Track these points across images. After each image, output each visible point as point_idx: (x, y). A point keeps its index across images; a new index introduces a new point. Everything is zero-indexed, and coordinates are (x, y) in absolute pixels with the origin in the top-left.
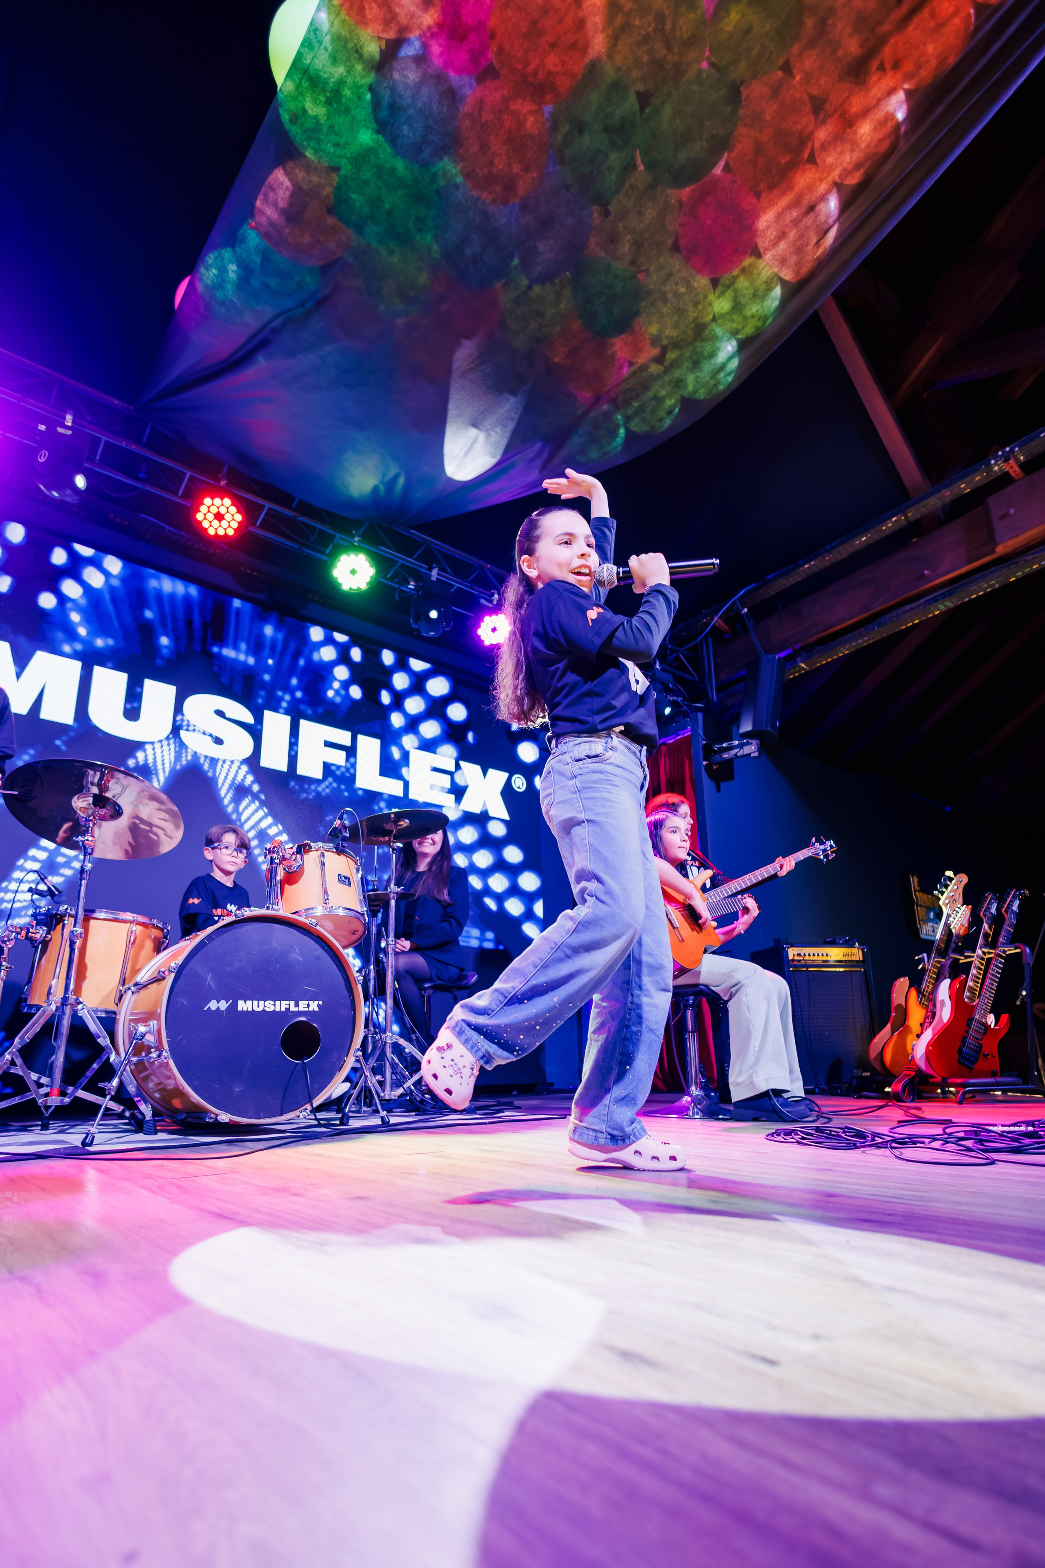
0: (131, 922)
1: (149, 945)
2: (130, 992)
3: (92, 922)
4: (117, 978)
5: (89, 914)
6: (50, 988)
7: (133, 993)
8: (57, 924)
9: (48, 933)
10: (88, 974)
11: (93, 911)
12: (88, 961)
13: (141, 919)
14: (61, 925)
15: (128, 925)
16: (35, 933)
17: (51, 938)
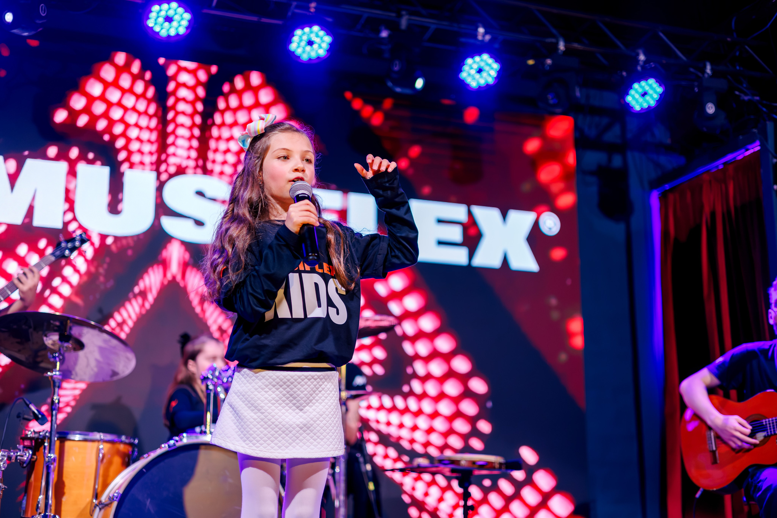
0: (98, 441)
1: (117, 460)
2: (97, 509)
3: (67, 444)
4: (91, 492)
5: (63, 437)
6: (39, 502)
7: (100, 509)
8: (41, 446)
9: (34, 454)
10: (66, 490)
11: (67, 434)
12: (66, 479)
13: (109, 437)
14: (43, 447)
15: (95, 444)
16: (22, 456)
17: (37, 459)
